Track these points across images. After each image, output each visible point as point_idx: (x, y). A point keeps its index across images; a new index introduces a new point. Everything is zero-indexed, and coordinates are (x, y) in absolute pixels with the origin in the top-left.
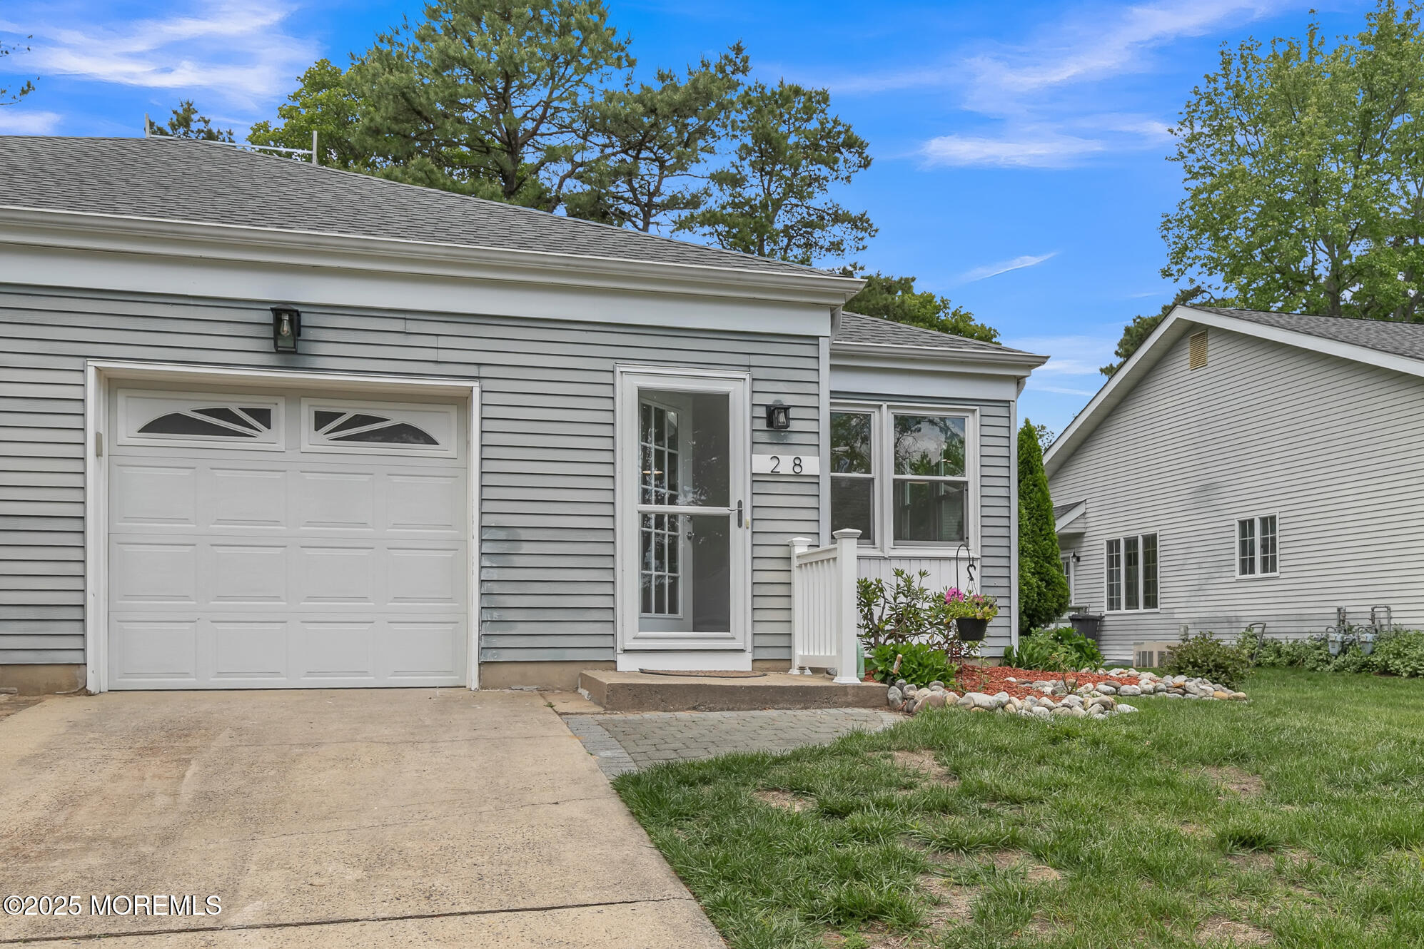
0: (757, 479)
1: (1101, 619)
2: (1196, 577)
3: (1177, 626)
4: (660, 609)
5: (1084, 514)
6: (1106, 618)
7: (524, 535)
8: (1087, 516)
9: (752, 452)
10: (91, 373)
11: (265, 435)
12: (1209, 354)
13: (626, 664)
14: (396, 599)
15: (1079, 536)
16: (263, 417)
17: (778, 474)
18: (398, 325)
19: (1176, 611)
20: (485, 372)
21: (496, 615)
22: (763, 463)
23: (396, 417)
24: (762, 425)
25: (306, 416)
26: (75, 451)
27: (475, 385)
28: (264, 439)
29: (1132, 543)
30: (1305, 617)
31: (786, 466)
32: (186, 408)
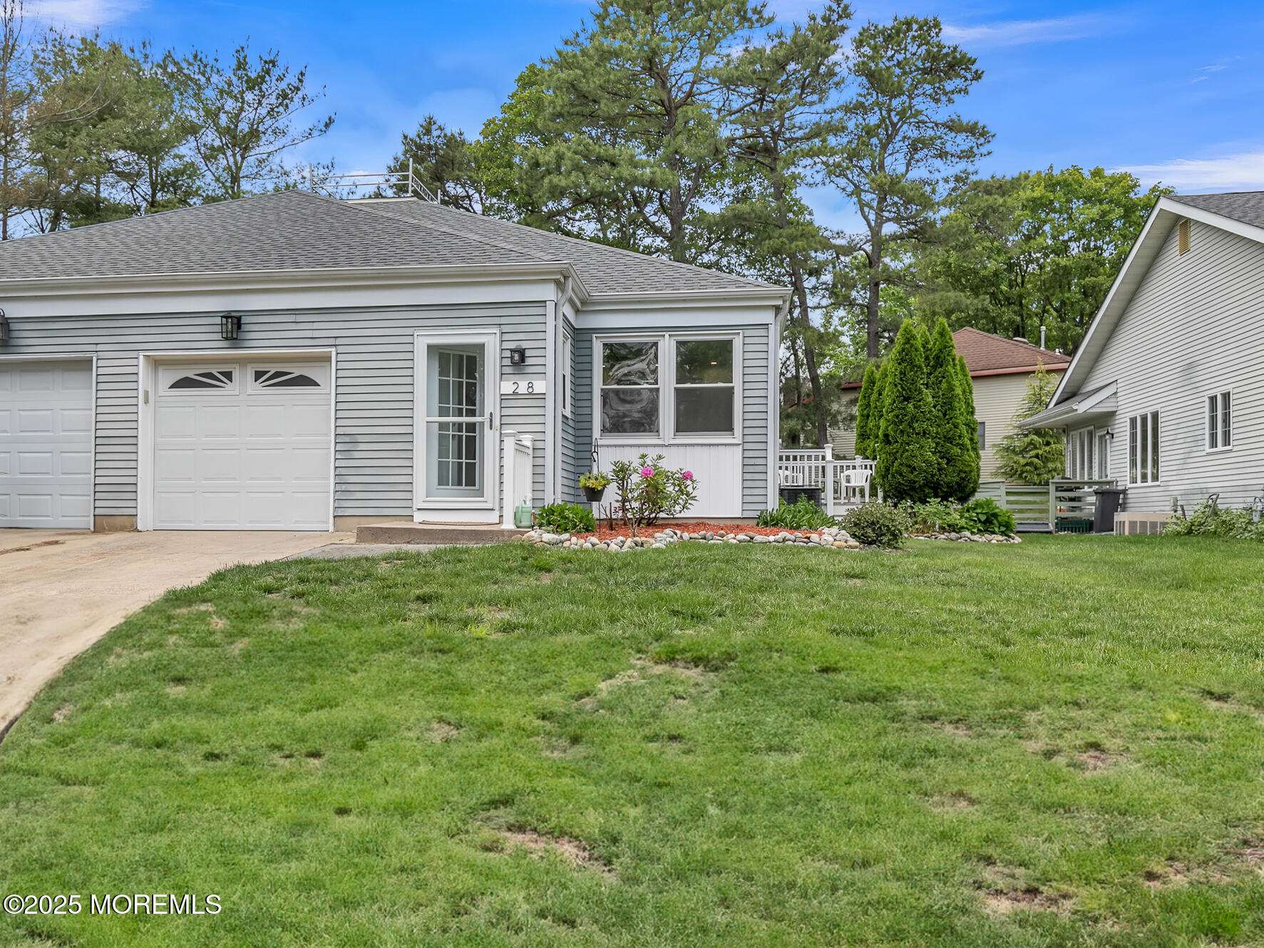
0: (503, 397)
1: (1124, 492)
2: (1182, 451)
3: (1168, 498)
4: (460, 484)
5: (1116, 393)
6: (1129, 492)
7: (360, 439)
8: (1119, 395)
9: (501, 380)
10: (141, 358)
11: (229, 386)
12: (1192, 239)
13: (419, 517)
14: (296, 479)
15: (1113, 414)
16: (228, 375)
17: (517, 394)
18: (292, 318)
19: (1171, 483)
20: (339, 341)
21: (344, 487)
22: (507, 387)
23: (297, 372)
24: (508, 362)
25: (250, 375)
26: (133, 401)
27: (333, 350)
28: (230, 388)
29: (1144, 419)
30: (1249, 488)
31: (523, 389)
32: (191, 374)
